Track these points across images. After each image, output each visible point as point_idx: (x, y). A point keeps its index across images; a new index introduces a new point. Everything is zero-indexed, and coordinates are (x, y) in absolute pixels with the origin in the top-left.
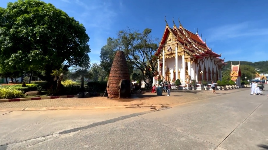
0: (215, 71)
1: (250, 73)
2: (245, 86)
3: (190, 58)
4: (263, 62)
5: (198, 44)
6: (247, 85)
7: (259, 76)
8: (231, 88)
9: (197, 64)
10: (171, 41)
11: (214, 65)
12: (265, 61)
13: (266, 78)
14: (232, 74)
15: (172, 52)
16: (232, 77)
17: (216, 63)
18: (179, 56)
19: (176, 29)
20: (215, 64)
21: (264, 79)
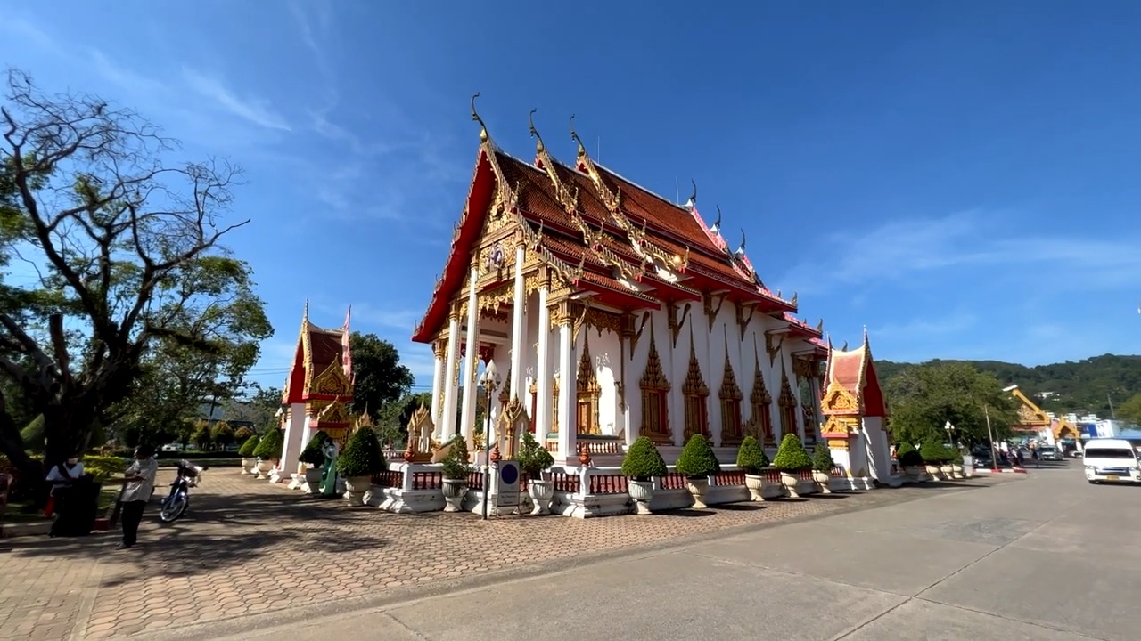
0: (773, 389)
1: (978, 401)
2: (929, 475)
3: (569, 301)
4: (1069, 365)
5: (653, 239)
6: (946, 469)
7: (1046, 422)
8: (794, 495)
9: (627, 342)
10: (504, 218)
11: (764, 357)
12: (1076, 361)
13: (1075, 430)
14: (831, 404)
15: (500, 276)
16: (827, 417)
17: (775, 344)
18: (530, 292)
19: (544, 162)
20: (771, 351)
21: (1069, 436)
